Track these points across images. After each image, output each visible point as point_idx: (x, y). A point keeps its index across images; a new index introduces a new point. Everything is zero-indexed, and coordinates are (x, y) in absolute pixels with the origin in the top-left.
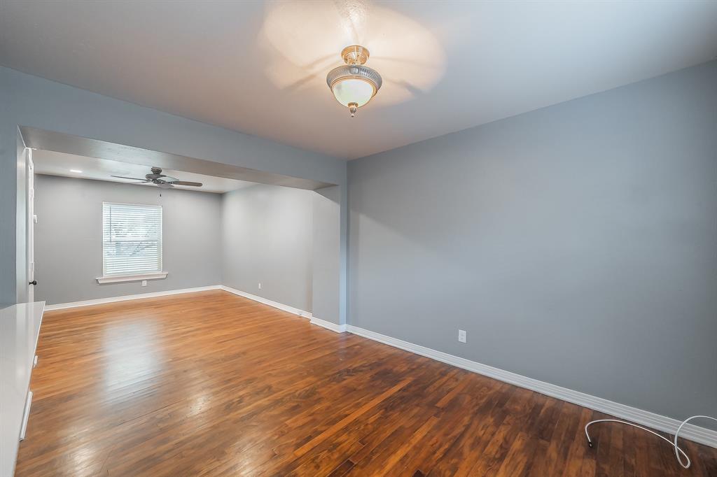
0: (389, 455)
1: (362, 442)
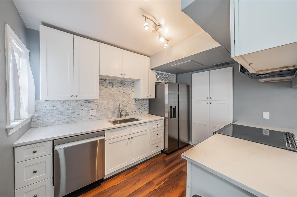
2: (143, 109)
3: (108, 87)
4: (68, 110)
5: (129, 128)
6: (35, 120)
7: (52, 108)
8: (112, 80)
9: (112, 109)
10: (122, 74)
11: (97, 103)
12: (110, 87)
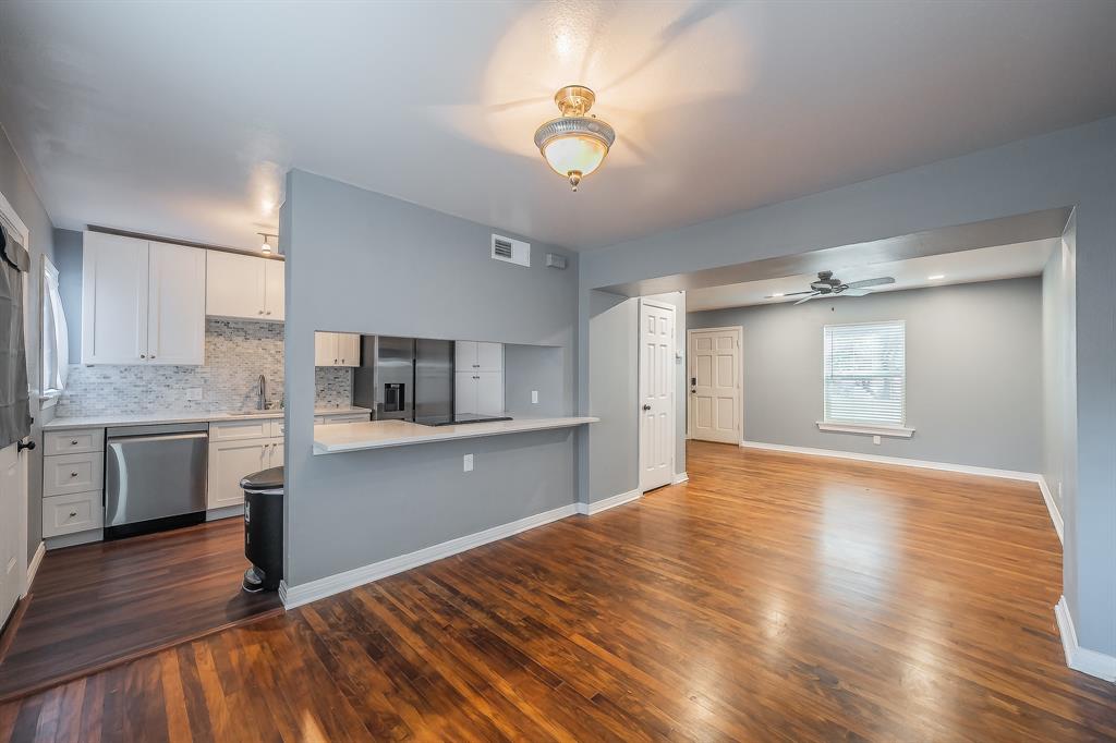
0: (570, 731)
1: (598, 698)
2: (335, 393)
3: (234, 338)
4: (136, 386)
5: (266, 425)
6: (65, 402)
7: (99, 381)
8: (243, 323)
9: (244, 390)
10: (261, 313)
11: (204, 375)
12: (239, 340)
